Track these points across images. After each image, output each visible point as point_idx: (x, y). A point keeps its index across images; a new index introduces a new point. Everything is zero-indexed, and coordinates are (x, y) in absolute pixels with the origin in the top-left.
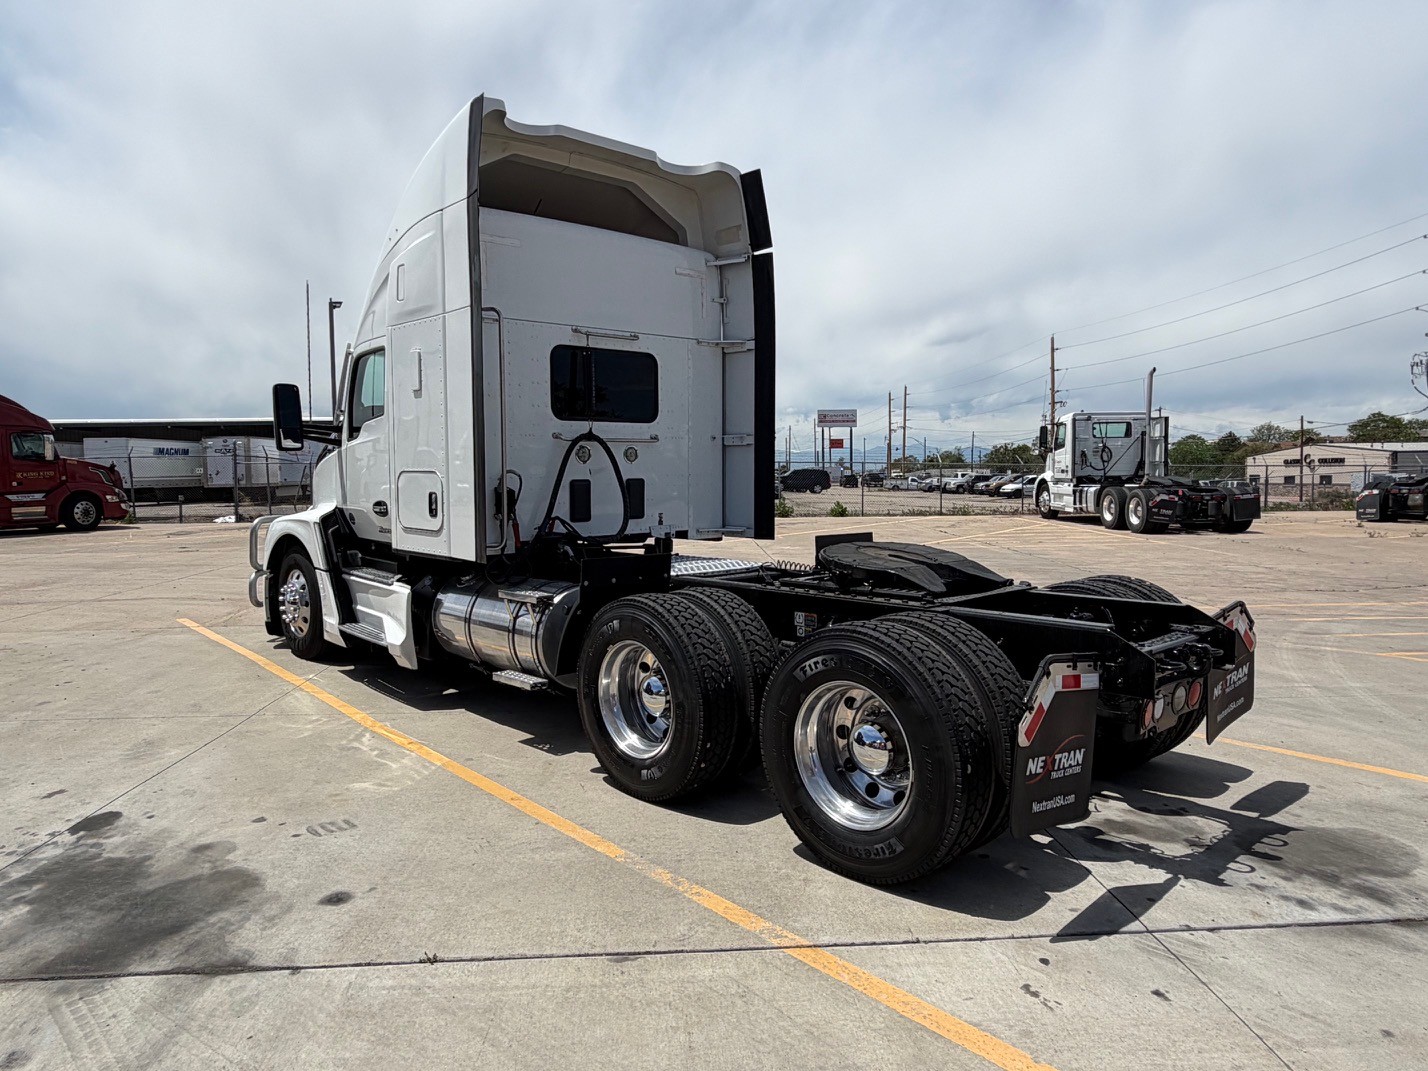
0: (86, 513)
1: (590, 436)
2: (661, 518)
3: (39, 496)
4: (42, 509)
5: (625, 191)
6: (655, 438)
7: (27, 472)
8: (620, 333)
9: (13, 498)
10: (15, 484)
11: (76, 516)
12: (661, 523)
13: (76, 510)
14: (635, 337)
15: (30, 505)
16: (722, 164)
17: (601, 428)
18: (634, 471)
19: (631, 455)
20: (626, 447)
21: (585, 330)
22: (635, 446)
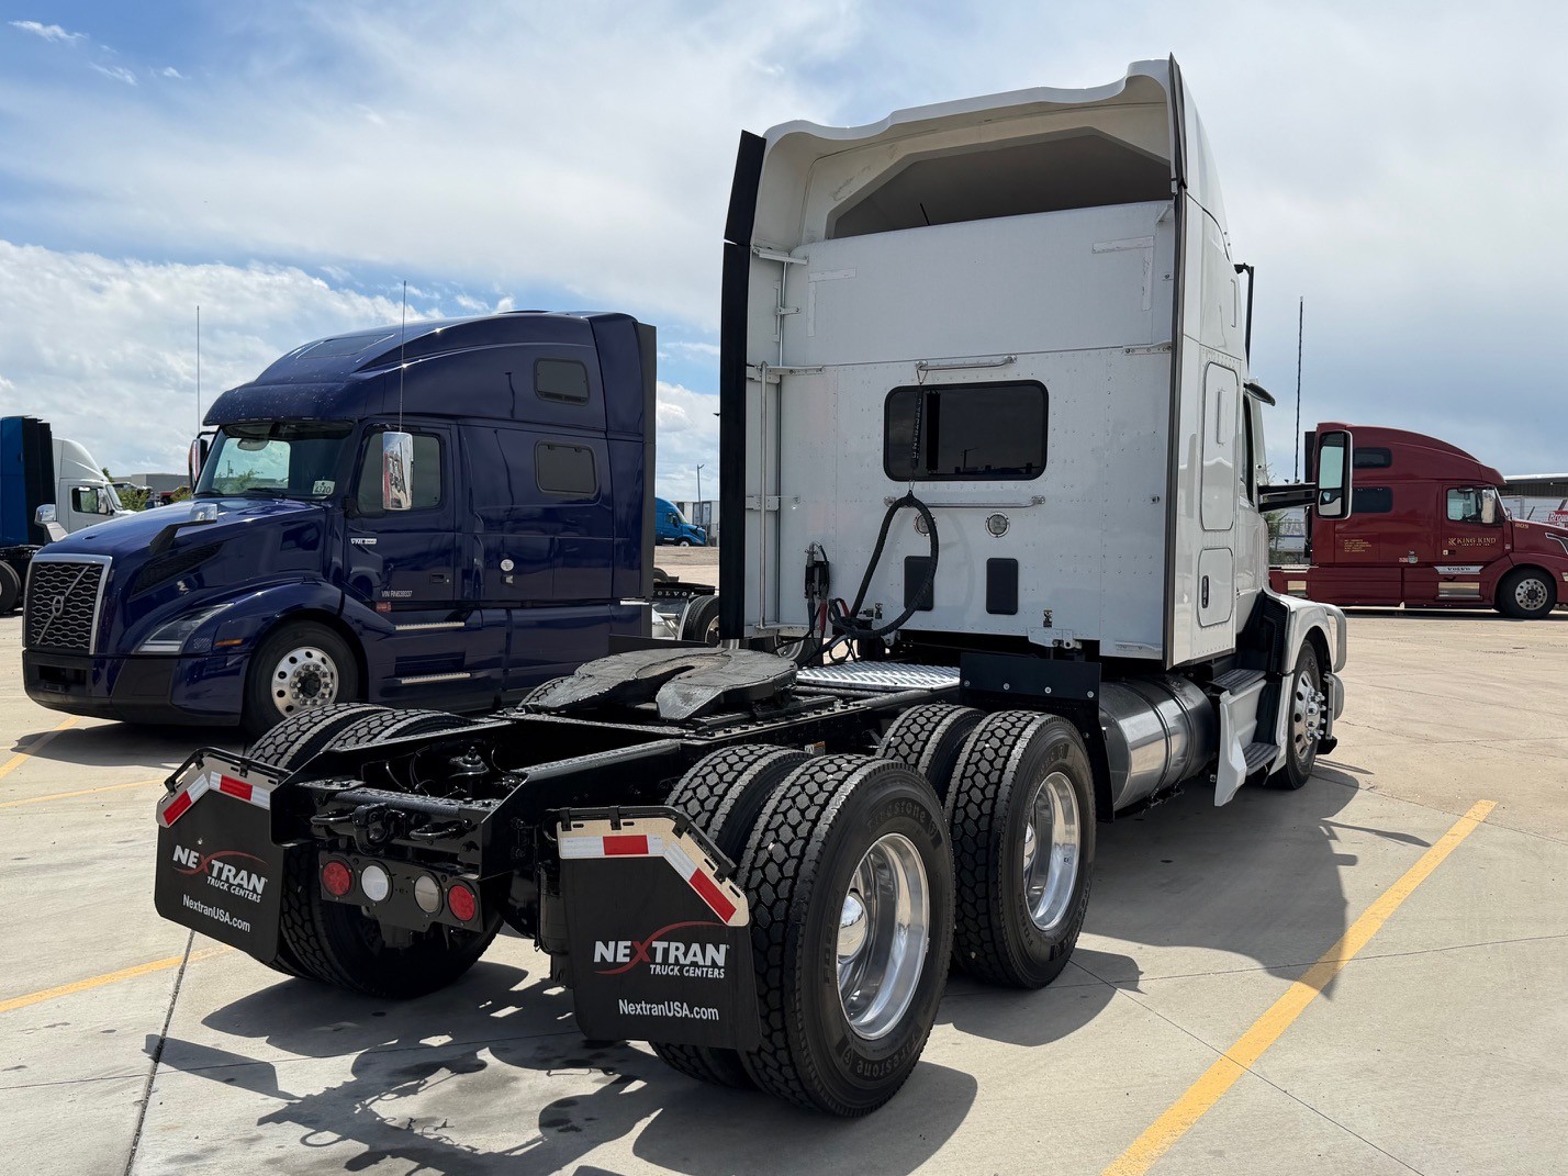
0: (1532, 594)
1: (908, 501)
2: (1048, 617)
3: (1475, 570)
4: (1476, 586)
5: (1093, 141)
6: (1038, 501)
7: (1462, 537)
8: (987, 360)
9: (1442, 570)
10: (1446, 552)
11: (1518, 599)
12: (1048, 624)
13: (1518, 590)
14: (1009, 361)
15: (1461, 580)
18: (1002, 549)
19: (998, 526)
20: (989, 513)
21: (930, 363)
22: (1000, 512)
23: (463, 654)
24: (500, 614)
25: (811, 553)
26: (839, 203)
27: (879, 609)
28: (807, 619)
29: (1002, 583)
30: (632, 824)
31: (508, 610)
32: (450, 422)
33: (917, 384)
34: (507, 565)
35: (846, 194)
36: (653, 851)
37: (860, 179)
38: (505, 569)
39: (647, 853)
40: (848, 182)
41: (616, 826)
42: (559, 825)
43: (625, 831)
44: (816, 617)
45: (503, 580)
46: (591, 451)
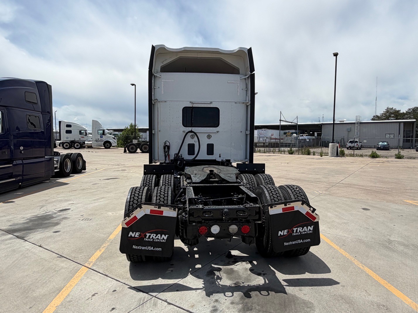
1: (191, 132)
2: (220, 155)
5: (220, 60)
6: (218, 132)
8: (206, 102)
12: (220, 157)
14: (211, 103)
16: (241, 48)
17: (195, 129)
18: (210, 142)
19: (209, 137)
20: (207, 134)
21: (194, 102)
22: (210, 134)
23: (12, 173)
24: (20, 162)
25: (165, 143)
26: (163, 64)
27: (181, 155)
28: (164, 158)
29: (210, 149)
30: (290, 204)
31: (22, 160)
32: (4, 108)
33: (192, 106)
34: (22, 148)
35: (165, 63)
36: (296, 209)
37: (169, 60)
38: (21, 149)
39: (294, 210)
40: (166, 60)
41: (285, 205)
42: (269, 207)
43: (288, 206)
44: (166, 157)
45: (21, 152)
46: (38, 117)
